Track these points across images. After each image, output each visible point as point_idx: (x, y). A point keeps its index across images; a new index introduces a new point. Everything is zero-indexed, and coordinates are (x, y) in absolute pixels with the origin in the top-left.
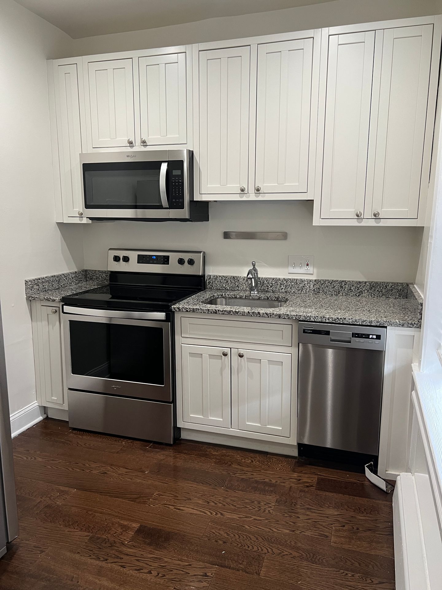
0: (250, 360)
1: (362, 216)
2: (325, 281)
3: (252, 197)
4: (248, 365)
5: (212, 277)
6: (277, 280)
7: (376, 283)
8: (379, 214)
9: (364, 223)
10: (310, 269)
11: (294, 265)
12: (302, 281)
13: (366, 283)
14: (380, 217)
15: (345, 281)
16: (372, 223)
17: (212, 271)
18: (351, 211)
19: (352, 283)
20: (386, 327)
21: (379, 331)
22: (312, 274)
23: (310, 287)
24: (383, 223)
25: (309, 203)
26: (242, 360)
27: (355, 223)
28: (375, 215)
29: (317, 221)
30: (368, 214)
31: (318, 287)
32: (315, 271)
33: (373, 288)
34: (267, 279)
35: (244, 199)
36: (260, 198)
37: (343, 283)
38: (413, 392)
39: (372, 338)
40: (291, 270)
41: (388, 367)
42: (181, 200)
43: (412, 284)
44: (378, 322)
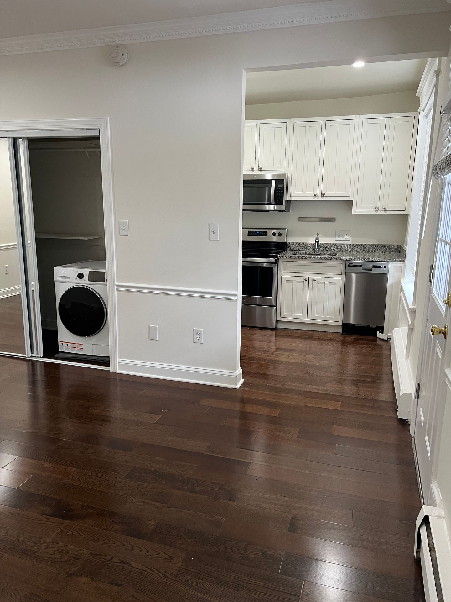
0: (319, 282)
1: (378, 209)
2: (356, 245)
3: (320, 198)
4: (318, 285)
5: (291, 243)
6: (329, 244)
7: (384, 245)
8: (386, 208)
9: (379, 213)
10: (348, 238)
11: (339, 236)
12: (343, 245)
13: (378, 245)
14: (387, 209)
15: (367, 244)
16: (383, 213)
17: (291, 240)
18: (372, 206)
19: (370, 245)
20: (389, 262)
21: (385, 264)
22: (349, 241)
23: (347, 248)
24: (388, 213)
25: (351, 202)
26: (315, 283)
27: (374, 213)
28: (384, 209)
29: (354, 211)
30: (381, 208)
31: (352, 248)
32: (351, 239)
33: (382, 248)
34: (323, 244)
35: (316, 199)
36: (324, 199)
37: (366, 245)
38: (401, 293)
39: (382, 268)
40: (337, 238)
41: (390, 282)
42: (281, 200)
43: (403, 245)
44: (385, 260)
